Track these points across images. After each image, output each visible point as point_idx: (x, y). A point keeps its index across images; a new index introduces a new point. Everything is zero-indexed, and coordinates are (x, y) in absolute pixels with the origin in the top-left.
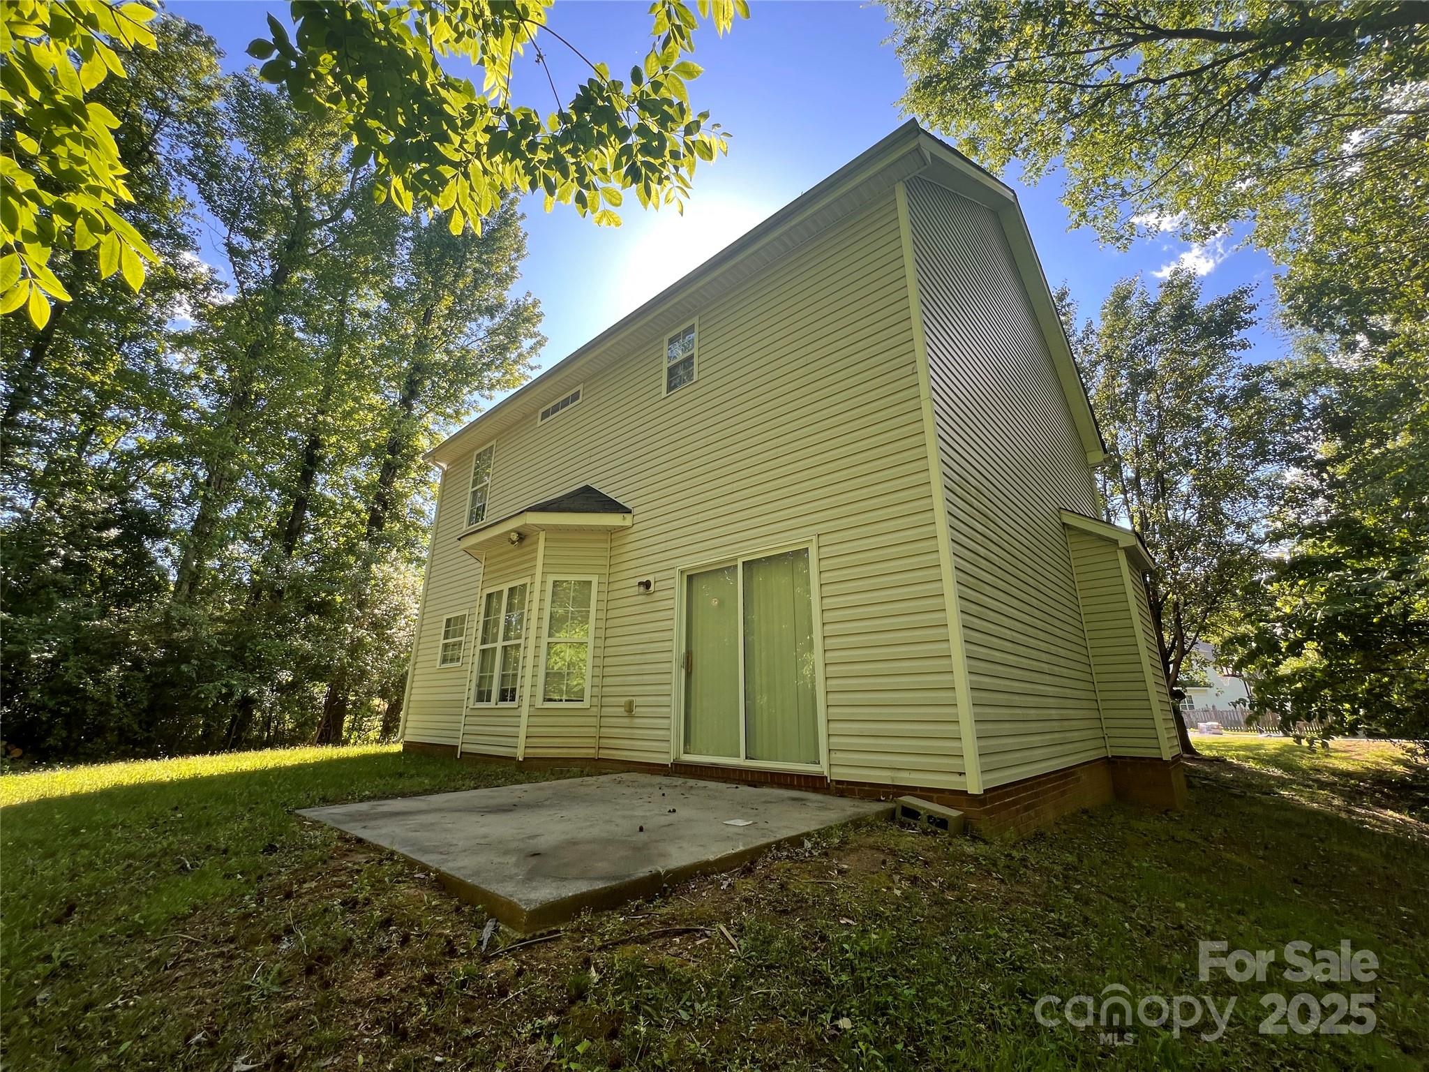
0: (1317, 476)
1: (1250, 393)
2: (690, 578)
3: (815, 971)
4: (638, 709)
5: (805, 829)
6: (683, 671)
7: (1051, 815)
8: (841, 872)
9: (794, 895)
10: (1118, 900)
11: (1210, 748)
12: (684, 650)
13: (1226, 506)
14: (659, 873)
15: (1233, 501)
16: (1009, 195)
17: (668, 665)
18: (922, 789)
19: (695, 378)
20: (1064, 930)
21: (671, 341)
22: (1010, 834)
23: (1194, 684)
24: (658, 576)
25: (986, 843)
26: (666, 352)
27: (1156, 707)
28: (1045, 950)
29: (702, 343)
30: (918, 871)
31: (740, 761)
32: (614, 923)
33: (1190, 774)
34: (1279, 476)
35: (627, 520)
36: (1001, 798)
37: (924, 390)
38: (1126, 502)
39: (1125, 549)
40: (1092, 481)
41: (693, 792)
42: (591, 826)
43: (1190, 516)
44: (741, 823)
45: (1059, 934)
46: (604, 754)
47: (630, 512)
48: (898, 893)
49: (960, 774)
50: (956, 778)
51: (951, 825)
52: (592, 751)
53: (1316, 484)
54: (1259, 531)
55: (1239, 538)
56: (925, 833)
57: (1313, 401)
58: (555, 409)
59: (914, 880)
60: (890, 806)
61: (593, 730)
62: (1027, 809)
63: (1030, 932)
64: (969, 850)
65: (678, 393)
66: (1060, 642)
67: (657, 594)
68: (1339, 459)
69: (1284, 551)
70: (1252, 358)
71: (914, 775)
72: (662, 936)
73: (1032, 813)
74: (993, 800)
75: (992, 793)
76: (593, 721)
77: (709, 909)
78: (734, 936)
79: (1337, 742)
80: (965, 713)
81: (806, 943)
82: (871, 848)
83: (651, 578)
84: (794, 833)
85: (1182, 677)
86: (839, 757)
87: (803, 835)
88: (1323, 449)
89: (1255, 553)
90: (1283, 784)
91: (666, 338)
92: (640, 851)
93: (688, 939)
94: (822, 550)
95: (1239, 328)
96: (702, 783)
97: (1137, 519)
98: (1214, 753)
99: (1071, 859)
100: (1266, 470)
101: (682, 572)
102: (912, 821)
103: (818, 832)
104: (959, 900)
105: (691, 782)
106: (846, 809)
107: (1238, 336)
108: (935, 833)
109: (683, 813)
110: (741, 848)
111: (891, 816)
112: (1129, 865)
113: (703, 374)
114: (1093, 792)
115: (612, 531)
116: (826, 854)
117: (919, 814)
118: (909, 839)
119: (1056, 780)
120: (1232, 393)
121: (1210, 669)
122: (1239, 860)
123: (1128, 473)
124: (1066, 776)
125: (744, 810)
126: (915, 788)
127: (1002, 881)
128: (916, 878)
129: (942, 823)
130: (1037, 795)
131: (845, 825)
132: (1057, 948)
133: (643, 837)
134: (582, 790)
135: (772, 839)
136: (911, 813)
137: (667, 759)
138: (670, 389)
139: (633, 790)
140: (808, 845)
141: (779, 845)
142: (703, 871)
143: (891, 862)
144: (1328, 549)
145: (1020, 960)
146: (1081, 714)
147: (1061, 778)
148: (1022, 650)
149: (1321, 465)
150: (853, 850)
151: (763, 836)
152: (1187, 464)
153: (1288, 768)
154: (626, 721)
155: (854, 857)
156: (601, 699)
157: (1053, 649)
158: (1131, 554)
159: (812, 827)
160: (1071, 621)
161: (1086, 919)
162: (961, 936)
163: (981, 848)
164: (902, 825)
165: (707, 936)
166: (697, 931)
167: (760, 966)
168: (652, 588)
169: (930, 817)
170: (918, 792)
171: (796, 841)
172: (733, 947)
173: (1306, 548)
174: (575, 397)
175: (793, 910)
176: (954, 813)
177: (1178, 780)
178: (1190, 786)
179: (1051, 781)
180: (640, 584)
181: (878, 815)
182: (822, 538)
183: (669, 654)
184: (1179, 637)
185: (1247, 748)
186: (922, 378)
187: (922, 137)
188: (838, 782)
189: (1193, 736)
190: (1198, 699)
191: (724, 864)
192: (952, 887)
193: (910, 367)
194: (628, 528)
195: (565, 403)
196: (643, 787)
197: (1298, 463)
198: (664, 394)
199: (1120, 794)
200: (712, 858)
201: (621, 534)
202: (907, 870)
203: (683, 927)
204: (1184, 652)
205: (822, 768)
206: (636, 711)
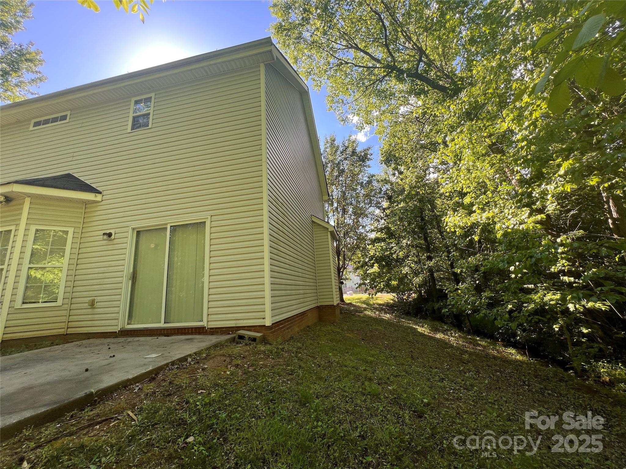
0: (383, 213)
1: (369, 182)
2: (138, 233)
3: (180, 419)
4: (98, 304)
5: (189, 353)
6: (130, 282)
7: (297, 329)
8: (203, 369)
9: (177, 385)
10: (312, 357)
11: (349, 300)
12: (131, 270)
13: (360, 219)
14: (92, 392)
15: (363, 218)
16: (306, 88)
17: (121, 279)
18: (248, 327)
19: (150, 126)
20: (292, 372)
21: (137, 102)
22: (280, 340)
23: (347, 279)
24: (118, 230)
25: (270, 344)
26: (132, 107)
27: (334, 287)
28: (283, 382)
29: (156, 108)
30: (239, 362)
31: (162, 325)
32: (51, 429)
33: (341, 309)
34: (374, 212)
35: (99, 198)
36: (278, 326)
37: (264, 158)
38: (334, 215)
39: (330, 232)
40: (323, 206)
41: (130, 344)
42: (48, 375)
43: (351, 222)
44: (154, 355)
45: (290, 374)
46: (71, 331)
47: (100, 193)
48: (228, 373)
49: (263, 318)
50: (262, 320)
51: (258, 339)
52: (63, 330)
53: (382, 215)
54: (367, 229)
55: (363, 231)
56: (246, 345)
57: (384, 189)
58: (46, 122)
59: (237, 366)
60: (232, 336)
61: (65, 318)
62: (288, 329)
63: (279, 376)
64: (263, 348)
65: (139, 132)
66: (306, 265)
67: (115, 240)
68: (389, 208)
69: (373, 236)
70: (371, 171)
71: (245, 321)
72: (87, 428)
73: (290, 330)
74: (276, 327)
75: (275, 325)
76: (64, 313)
77: (123, 405)
78: (136, 415)
79: (379, 294)
80: (268, 293)
81: (178, 407)
82: (221, 355)
83: (113, 231)
84: (183, 356)
85: (344, 277)
86: (212, 317)
87: (187, 356)
88: (385, 204)
89: (366, 236)
90: (365, 309)
91: (133, 100)
92: (82, 383)
93: (105, 424)
94: (213, 223)
95: (368, 160)
96: (137, 339)
97: (336, 222)
98: (350, 302)
99: (299, 345)
100: (371, 209)
101: (133, 229)
102: (242, 341)
103: (195, 353)
104: (255, 370)
105: (130, 339)
106: (214, 339)
107: (368, 163)
108: (250, 344)
109: (119, 356)
110: (151, 368)
111: (233, 340)
112: (318, 343)
113: (154, 125)
114: (311, 320)
115: (86, 203)
116: (198, 363)
117: (245, 337)
118: (238, 349)
119: (300, 316)
120: (365, 182)
121: (351, 273)
122: (350, 336)
123: (335, 205)
124: (303, 314)
125: (158, 349)
126: (245, 327)
127: (273, 359)
128: (238, 365)
129: (254, 339)
130: (292, 323)
131: (210, 348)
132: (288, 380)
133: (87, 374)
134: (48, 354)
135: (170, 361)
136: (241, 337)
137: (117, 329)
138: (132, 129)
139: (88, 349)
140: (189, 359)
141: (173, 363)
142: (125, 385)
143: (228, 360)
144: (384, 236)
145: (273, 388)
146: (310, 291)
147: (301, 315)
148: (292, 268)
149: (384, 209)
150: (211, 359)
151: (165, 360)
152: (351, 204)
153: (368, 304)
154: (90, 310)
155: (211, 361)
156: (71, 299)
157: (304, 268)
158: (332, 233)
159: (194, 350)
160: (311, 257)
161: (300, 366)
162: (252, 384)
163: (268, 347)
164: (237, 343)
165: (118, 419)
166: (112, 418)
167: (148, 426)
168: (113, 237)
169: (249, 338)
170: (246, 328)
171: (184, 359)
172: (135, 421)
173: (379, 235)
174: (64, 118)
175: (174, 393)
176: (259, 335)
177: (338, 312)
178: (341, 313)
179: (298, 317)
180: (104, 234)
181: (227, 341)
182: (213, 217)
183: (122, 273)
184: (344, 264)
185: (359, 299)
186: (264, 152)
187: (273, 46)
188: (211, 328)
189: (345, 297)
190: (348, 284)
191: (138, 379)
192: (252, 365)
193: (259, 146)
194: (98, 202)
195: (55, 120)
196: (97, 346)
197: (379, 208)
198: (129, 130)
199: (321, 319)
200: (130, 377)
201: (95, 205)
202: (235, 362)
203: (104, 418)
204: (345, 268)
205: (204, 323)
206: (96, 305)
